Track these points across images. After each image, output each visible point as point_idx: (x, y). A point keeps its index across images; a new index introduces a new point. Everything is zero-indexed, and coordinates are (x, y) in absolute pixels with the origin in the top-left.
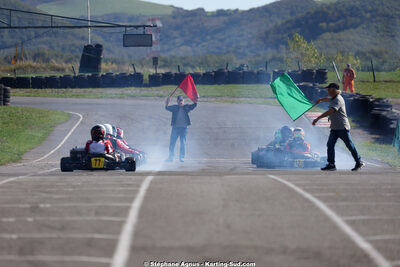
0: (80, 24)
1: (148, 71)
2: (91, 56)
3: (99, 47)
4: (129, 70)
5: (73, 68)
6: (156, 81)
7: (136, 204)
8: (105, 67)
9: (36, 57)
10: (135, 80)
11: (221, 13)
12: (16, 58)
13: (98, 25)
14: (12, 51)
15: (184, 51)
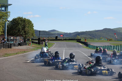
0: (55, 34)
1: (62, 39)
2: (56, 37)
3: (57, 37)
4: (60, 39)
5: (54, 39)
6: (63, 40)
7: (64, 53)
8: (58, 39)
9: (50, 37)
10: (61, 40)
11: (69, 33)
12: (48, 38)
13: (57, 34)
14: (48, 37)
15: (65, 37)
